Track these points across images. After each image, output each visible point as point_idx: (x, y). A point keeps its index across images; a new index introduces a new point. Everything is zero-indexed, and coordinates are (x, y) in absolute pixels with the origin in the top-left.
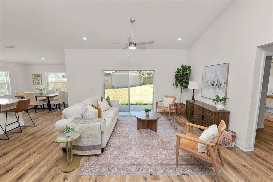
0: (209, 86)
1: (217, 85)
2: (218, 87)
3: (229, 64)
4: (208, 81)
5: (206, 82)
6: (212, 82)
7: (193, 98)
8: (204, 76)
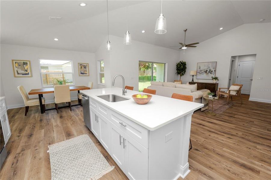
1: (209, 72)
2: (210, 73)
3: (216, 62)
4: (202, 71)
5: (200, 71)
6: (205, 71)
7: (193, 80)
8: (198, 68)
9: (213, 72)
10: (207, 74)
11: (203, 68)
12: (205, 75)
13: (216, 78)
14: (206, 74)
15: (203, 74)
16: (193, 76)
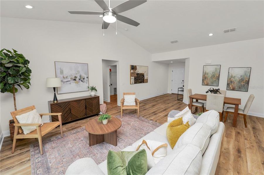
0: (70, 81)
1: (80, 79)
2: (82, 81)
3: (87, 64)
4: (67, 77)
5: (64, 77)
6: (73, 77)
7: (55, 98)
8: (58, 72)
9: (86, 79)
10: (77, 83)
11: (69, 72)
12: (73, 84)
13: (93, 89)
14: (75, 83)
15: (70, 83)
16: (54, 88)
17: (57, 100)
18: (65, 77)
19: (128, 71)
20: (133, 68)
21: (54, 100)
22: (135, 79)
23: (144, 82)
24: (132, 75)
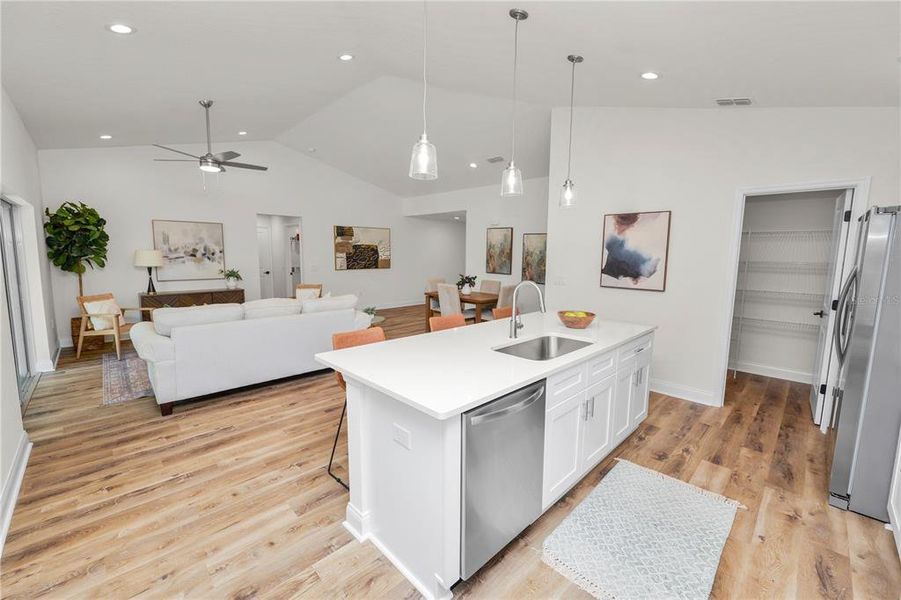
0: (183, 257)
1: (204, 255)
2: (209, 258)
3: (222, 224)
4: (176, 250)
5: (170, 250)
6: (190, 250)
7: (151, 287)
8: (160, 239)
9: (218, 254)
10: (199, 261)
11: (180, 240)
12: (190, 264)
13: (232, 275)
14: (194, 263)
15: (184, 262)
16: (150, 269)
17: (154, 290)
18: (172, 249)
19: (330, 240)
20: (342, 232)
21: (149, 291)
22: (348, 258)
23: (377, 267)
24: (338, 248)
